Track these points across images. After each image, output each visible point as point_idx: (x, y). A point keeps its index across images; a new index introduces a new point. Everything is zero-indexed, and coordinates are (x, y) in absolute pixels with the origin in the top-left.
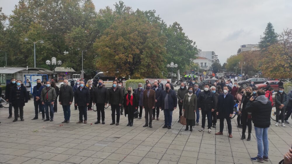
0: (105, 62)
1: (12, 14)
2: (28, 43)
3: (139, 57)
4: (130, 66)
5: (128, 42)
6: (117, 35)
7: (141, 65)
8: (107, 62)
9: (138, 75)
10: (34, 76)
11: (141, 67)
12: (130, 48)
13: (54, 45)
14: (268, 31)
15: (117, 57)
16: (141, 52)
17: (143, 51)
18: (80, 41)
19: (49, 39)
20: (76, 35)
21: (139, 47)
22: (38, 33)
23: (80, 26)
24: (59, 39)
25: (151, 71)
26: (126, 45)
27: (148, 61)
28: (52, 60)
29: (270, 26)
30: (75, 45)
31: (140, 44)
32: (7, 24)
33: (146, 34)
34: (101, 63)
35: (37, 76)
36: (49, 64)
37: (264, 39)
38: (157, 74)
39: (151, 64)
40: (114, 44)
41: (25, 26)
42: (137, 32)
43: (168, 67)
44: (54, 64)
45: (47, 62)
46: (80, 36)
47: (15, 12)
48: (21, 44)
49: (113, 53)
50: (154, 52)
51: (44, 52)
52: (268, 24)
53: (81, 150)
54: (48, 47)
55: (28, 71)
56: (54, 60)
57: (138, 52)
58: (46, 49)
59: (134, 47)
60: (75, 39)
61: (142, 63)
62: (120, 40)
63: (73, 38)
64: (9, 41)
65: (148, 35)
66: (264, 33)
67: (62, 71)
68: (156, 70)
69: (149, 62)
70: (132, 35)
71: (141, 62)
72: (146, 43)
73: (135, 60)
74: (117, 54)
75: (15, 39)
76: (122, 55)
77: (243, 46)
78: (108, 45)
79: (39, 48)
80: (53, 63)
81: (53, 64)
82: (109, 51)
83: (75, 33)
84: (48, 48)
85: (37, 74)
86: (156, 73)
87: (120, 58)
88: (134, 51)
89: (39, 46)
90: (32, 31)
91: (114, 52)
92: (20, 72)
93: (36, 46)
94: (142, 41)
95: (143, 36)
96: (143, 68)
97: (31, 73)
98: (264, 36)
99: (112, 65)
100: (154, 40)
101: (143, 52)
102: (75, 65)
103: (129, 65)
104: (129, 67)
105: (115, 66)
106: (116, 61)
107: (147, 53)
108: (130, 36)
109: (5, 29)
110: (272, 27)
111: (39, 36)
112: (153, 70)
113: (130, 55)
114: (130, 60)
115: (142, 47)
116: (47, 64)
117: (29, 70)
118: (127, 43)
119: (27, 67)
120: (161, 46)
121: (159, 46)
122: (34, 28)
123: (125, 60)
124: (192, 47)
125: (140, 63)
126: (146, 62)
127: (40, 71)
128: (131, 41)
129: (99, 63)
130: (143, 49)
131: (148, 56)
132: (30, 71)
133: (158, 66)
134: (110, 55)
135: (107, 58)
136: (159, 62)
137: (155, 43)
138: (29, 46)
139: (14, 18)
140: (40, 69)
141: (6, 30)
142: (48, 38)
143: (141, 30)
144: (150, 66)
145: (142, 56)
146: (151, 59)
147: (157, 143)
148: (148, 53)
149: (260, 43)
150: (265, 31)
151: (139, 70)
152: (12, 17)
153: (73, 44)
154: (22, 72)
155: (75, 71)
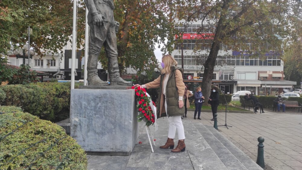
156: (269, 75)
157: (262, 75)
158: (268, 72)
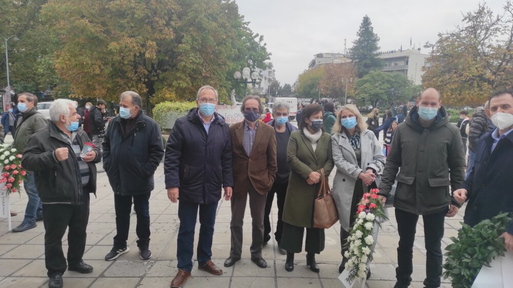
0: (81, 58)
8: (86, 59)
9: (170, 94)
11: (178, 74)
12: (148, 23)
14: (363, 31)
15: (113, 46)
17: (184, 33)
21: (173, 23)
26: (139, 14)
27: (196, 61)
29: (366, 22)
31: (175, 17)
34: (69, 60)
37: (357, 44)
39: (201, 68)
49: (102, 36)
52: (364, 18)
57: (171, 34)
61: (182, 64)
66: (358, 33)
69: (198, 64)
71: (179, 61)
72: (191, 15)
74: (115, 39)
77: (320, 56)
82: (92, 30)
87: (123, 49)
88: (161, 31)
91: (104, 32)
96: (184, 78)
98: (358, 38)
99: (100, 67)
101: (183, 37)
104: (145, 74)
105: (108, 70)
110: (370, 24)
113: (150, 43)
114: (152, 54)
115: (179, 24)
118: (143, 10)
120: (226, 24)
121: (223, 25)
123: (138, 54)
124: (257, 45)
126: (193, 62)
129: (63, 59)
130: (184, 28)
131: (195, 48)
134: (94, 41)
146: (203, 57)
148: (196, 40)
149: (351, 49)
150: (359, 30)
151: (174, 83)
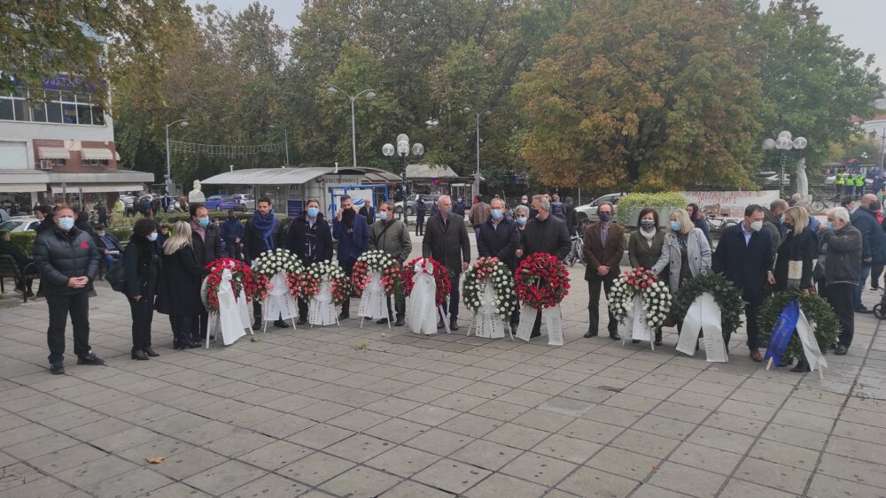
0: (549, 142)
1: (298, 24)
2: (336, 102)
3: (660, 120)
4: (628, 153)
5: (623, 70)
6: (587, 53)
7: (668, 146)
8: (553, 143)
9: (655, 179)
10: (353, 189)
11: (668, 153)
12: (630, 90)
13: (402, 104)
15: (585, 124)
16: (669, 104)
17: (676, 96)
18: (471, 86)
19: (388, 86)
20: (460, 68)
21: (662, 85)
22: (360, 71)
23: (471, 39)
24: (413, 85)
25: (705, 163)
26: (617, 81)
27: (692, 132)
28: (399, 143)
30: (457, 99)
31: (666, 76)
32: (287, 55)
33: (687, 38)
34: (537, 146)
35: (362, 188)
36: (392, 154)
38: (727, 176)
39: (702, 139)
40: (578, 82)
41: (327, 55)
42: (654, 36)
43: (767, 151)
44: (403, 154)
45: (386, 150)
46: (470, 68)
47: (303, 19)
48: (320, 106)
49: (573, 113)
50: (717, 98)
51: (377, 123)
53: (498, 423)
54: (385, 107)
55: (338, 177)
56: (403, 142)
57: (657, 101)
58: (380, 115)
59: (645, 87)
60: (456, 78)
61: (672, 138)
62: (599, 67)
63: (450, 76)
64: (293, 100)
65: (696, 40)
67: (422, 176)
68: (720, 159)
69: (697, 135)
70: (637, 48)
71: (667, 136)
72: (688, 70)
73: (646, 131)
74: (587, 115)
75: (305, 93)
76: (602, 117)
78: (557, 87)
79: (364, 112)
80: (400, 151)
81: (400, 155)
82: (562, 107)
83: (456, 62)
84: (385, 112)
85: (360, 185)
86: (721, 172)
87: (596, 128)
88: (645, 99)
89: (362, 108)
90: (345, 66)
91: (577, 108)
92: (319, 180)
93: (356, 108)
94: (672, 63)
95: (678, 46)
96: (676, 156)
97: (346, 181)
99: (570, 150)
100: (716, 56)
102: (456, 158)
103: (626, 147)
104: (624, 155)
105: (579, 154)
106: (581, 138)
107: (691, 102)
108: (633, 48)
109: (282, 68)
111: (363, 79)
112: (708, 162)
113: (629, 115)
114: (630, 130)
115: (671, 84)
116: (386, 154)
117: (340, 173)
118: (623, 75)
119: (337, 164)
120: (744, 75)
121: (738, 77)
122: (350, 56)
123: (613, 131)
124: (859, 73)
125: (664, 138)
126: (688, 135)
127: (367, 175)
128: (635, 66)
129: (530, 145)
130: (678, 89)
131: (692, 114)
132: (344, 177)
133: (727, 145)
134: (565, 119)
135: (553, 128)
136: (736, 132)
137: (722, 66)
138: (338, 109)
139: (301, 34)
140: (368, 171)
141: (284, 72)
142: (385, 84)
143: (670, 27)
144: (702, 147)
145: (672, 114)
146: (705, 124)
147: (768, 423)
148: (694, 103)
151: (661, 165)
152: (297, 33)
153: (452, 96)
154: (323, 180)
155: (457, 176)
156: (71, 152)
157: (47, 153)
158: (67, 144)
